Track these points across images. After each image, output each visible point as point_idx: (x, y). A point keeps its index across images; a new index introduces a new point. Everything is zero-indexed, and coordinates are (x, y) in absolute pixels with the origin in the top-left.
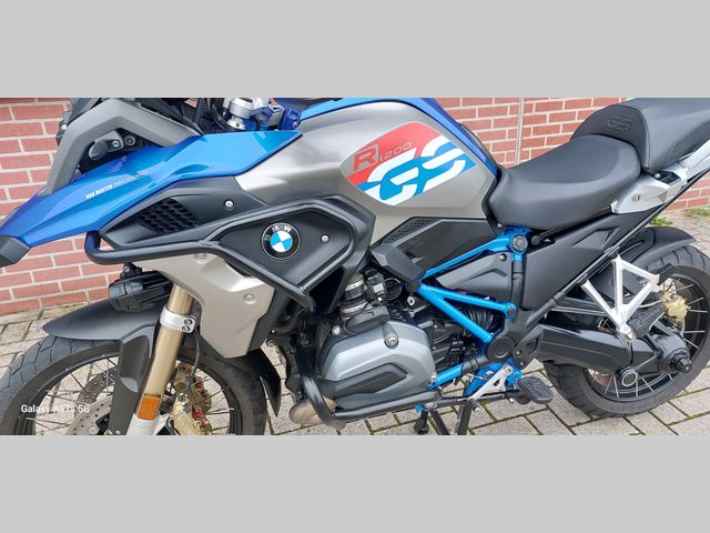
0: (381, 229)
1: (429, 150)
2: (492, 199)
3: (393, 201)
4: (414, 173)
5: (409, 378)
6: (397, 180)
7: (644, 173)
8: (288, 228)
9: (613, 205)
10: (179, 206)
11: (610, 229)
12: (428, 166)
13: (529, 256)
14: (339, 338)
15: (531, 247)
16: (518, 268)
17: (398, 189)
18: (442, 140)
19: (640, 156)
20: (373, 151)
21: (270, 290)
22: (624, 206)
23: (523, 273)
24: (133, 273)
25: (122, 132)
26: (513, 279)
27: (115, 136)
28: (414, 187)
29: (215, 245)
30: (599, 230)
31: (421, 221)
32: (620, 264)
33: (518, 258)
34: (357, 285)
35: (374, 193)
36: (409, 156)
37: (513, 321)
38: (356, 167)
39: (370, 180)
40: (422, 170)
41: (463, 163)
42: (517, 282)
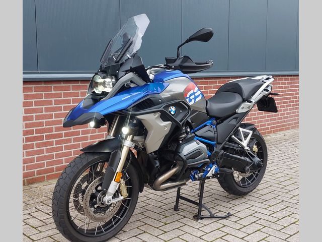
2: (207, 107)
3: (191, 104)
4: (194, 96)
5: (203, 154)
6: (191, 98)
7: (244, 101)
9: (237, 110)
11: (236, 118)
13: (217, 126)
15: (218, 124)
16: (215, 130)
17: (191, 100)
19: (242, 96)
22: (240, 111)
23: (217, 131)
26: (214, 133)
28: (194, 101)
29: (164, 110)
30: (234, 118)
31: (194, 111)
32: (241, 129)
33: (215, 127)
36: (192, 91)
37: (216, 147)
39: (187, 96)
41: (201, 95)
42: (216, 134)
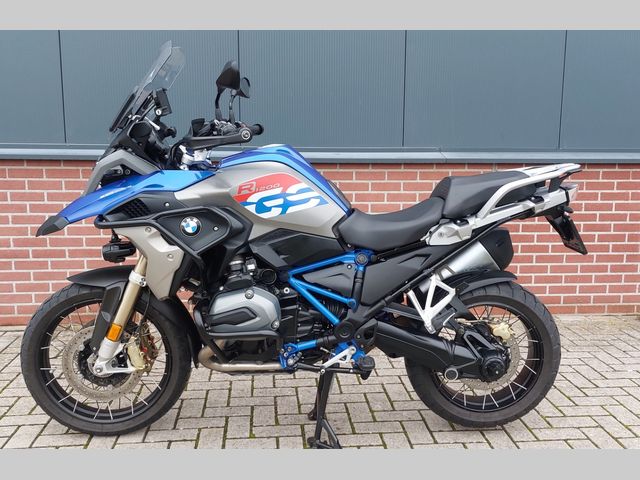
0: (256, 232)
1: (292, 189)
2: (340, 227)
3: (265, 216)
4: (280, 201)
5: (258, 319)
6: (267, 204)
8: (195, 220)
9: (425, 239)
10: (142, 203)
11: (427, 256)
12: (289, 198)
13: (368, 268)
14: (222, 292)
15: (370, 263)
16: (360, 275)
17: (269, 209)
18: (303, 185)
20: (252, 185)
21: (181, 252)
23: (363, 279)
24: (116, 240)
25: (123, 166)
26: (355, 282)
27: (119, 168)
28: (280, 210)
29: (154, 222)
30: (418, 256)
31: (285, 232)
33: (361, 268)
34: (238, 262)
35: (252, 209)
36: (278, 191)
37: (354, 311)
38: (239, 192)
39: (249, 200)
40: (286, 201)
41: (318, 201)
42: (358, 285)
